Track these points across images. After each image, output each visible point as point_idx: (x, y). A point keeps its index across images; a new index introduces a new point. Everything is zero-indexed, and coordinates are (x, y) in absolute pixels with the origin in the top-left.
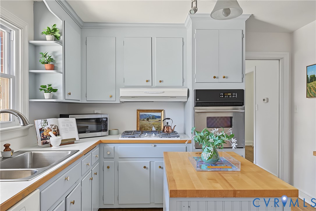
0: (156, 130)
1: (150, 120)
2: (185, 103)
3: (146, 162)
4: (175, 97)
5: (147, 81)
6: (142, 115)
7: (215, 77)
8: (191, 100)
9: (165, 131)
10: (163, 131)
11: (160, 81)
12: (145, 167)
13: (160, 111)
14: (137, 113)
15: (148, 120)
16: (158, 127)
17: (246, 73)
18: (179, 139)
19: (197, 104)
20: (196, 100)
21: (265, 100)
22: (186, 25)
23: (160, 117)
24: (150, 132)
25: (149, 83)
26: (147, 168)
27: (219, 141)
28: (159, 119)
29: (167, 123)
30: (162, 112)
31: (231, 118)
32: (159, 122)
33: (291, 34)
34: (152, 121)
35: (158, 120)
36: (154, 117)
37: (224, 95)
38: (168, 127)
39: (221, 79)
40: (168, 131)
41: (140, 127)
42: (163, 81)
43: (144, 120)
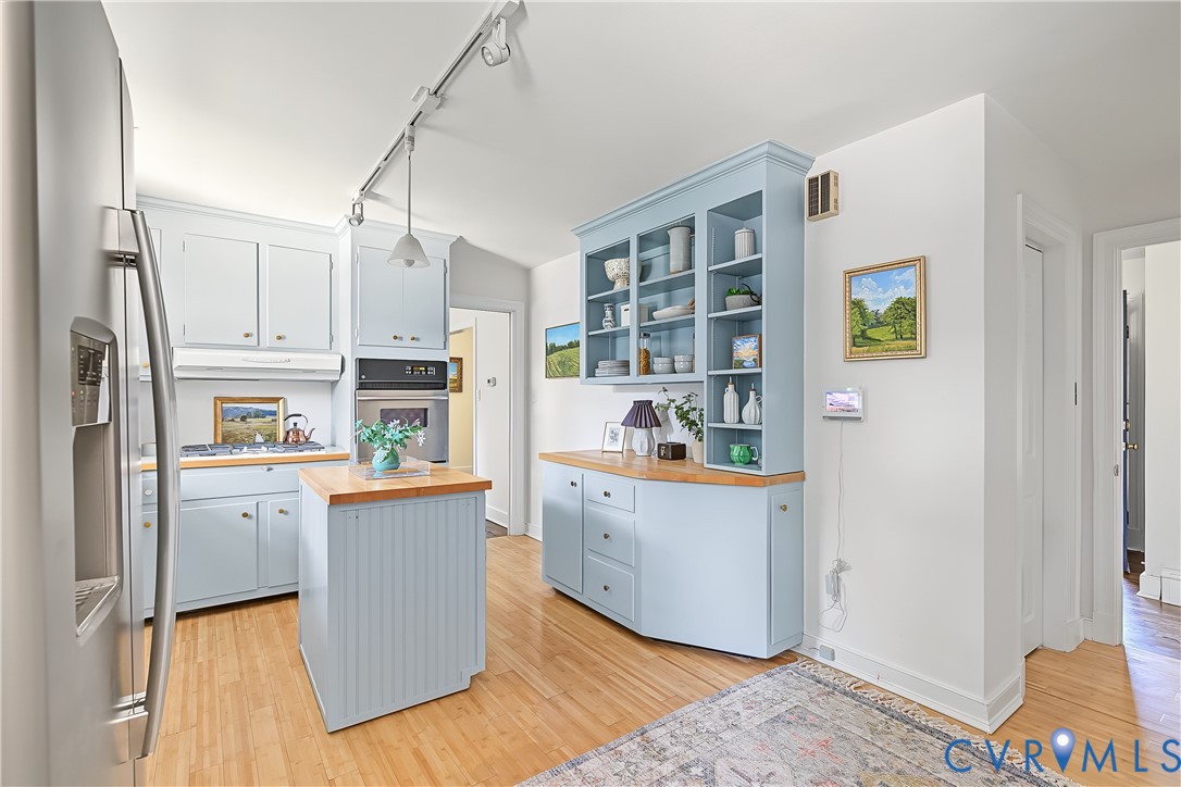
0: (266, 441)
1: (248, 420)
2: (334, 384)
3: (248, 505)
4: (314, 371)
5: (247, 335)
6: (229, 409)
7: (395, 338)
8: (350, 378)
9: (290, 440)
10: (286, 440)
11: (279, 338)
12: (245, 515)
13: (276, 400)
14: (215, 404)
15: (243, 419)
16: (270, 436)
17: (451, 331)
18: (323, 452)
19: (362, 386)
20: (360, 378)
21: (492, 382)
22: (337, 231)
23: (273, 413)
24: (254, 445)
25: (252, 341)
26: (251, 517)
27: (401, 436)
28: (274, 418)
29: (295, 424)
30: (281, 402)
31: (426, 410)
32: (273, 423)
33: (527, 272)
34: (254, 423)
35: (269, 418)
36: (259, 414)
37: (412, 371)
38: (297, 432)
39: (407, 342)
40: (297, 440)
41: (223, 436)
42: (284, 338)
43: (233, 420)
